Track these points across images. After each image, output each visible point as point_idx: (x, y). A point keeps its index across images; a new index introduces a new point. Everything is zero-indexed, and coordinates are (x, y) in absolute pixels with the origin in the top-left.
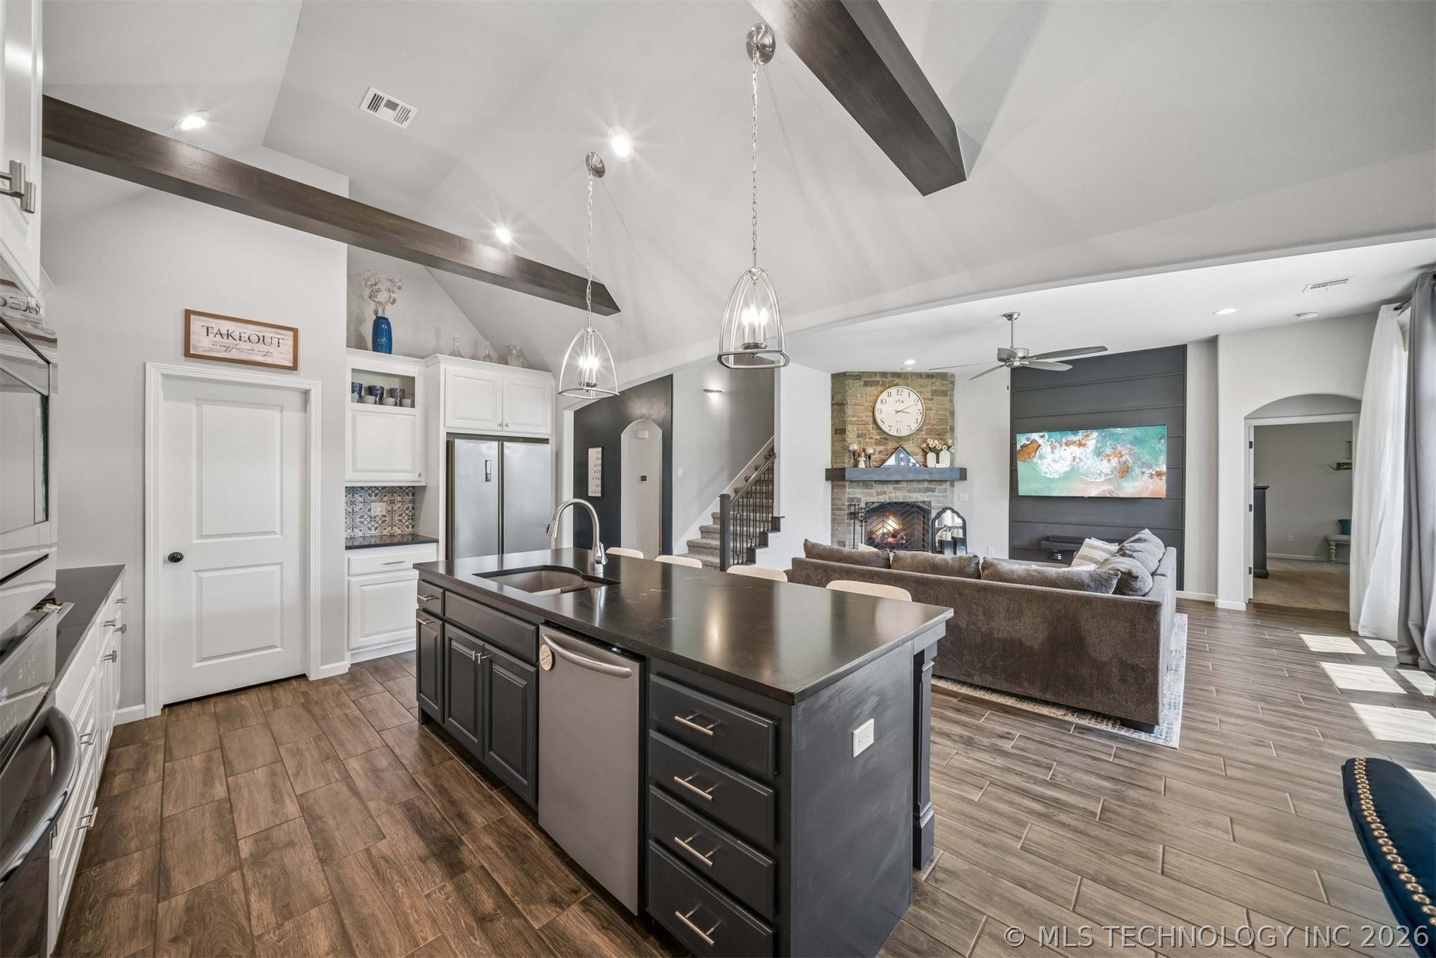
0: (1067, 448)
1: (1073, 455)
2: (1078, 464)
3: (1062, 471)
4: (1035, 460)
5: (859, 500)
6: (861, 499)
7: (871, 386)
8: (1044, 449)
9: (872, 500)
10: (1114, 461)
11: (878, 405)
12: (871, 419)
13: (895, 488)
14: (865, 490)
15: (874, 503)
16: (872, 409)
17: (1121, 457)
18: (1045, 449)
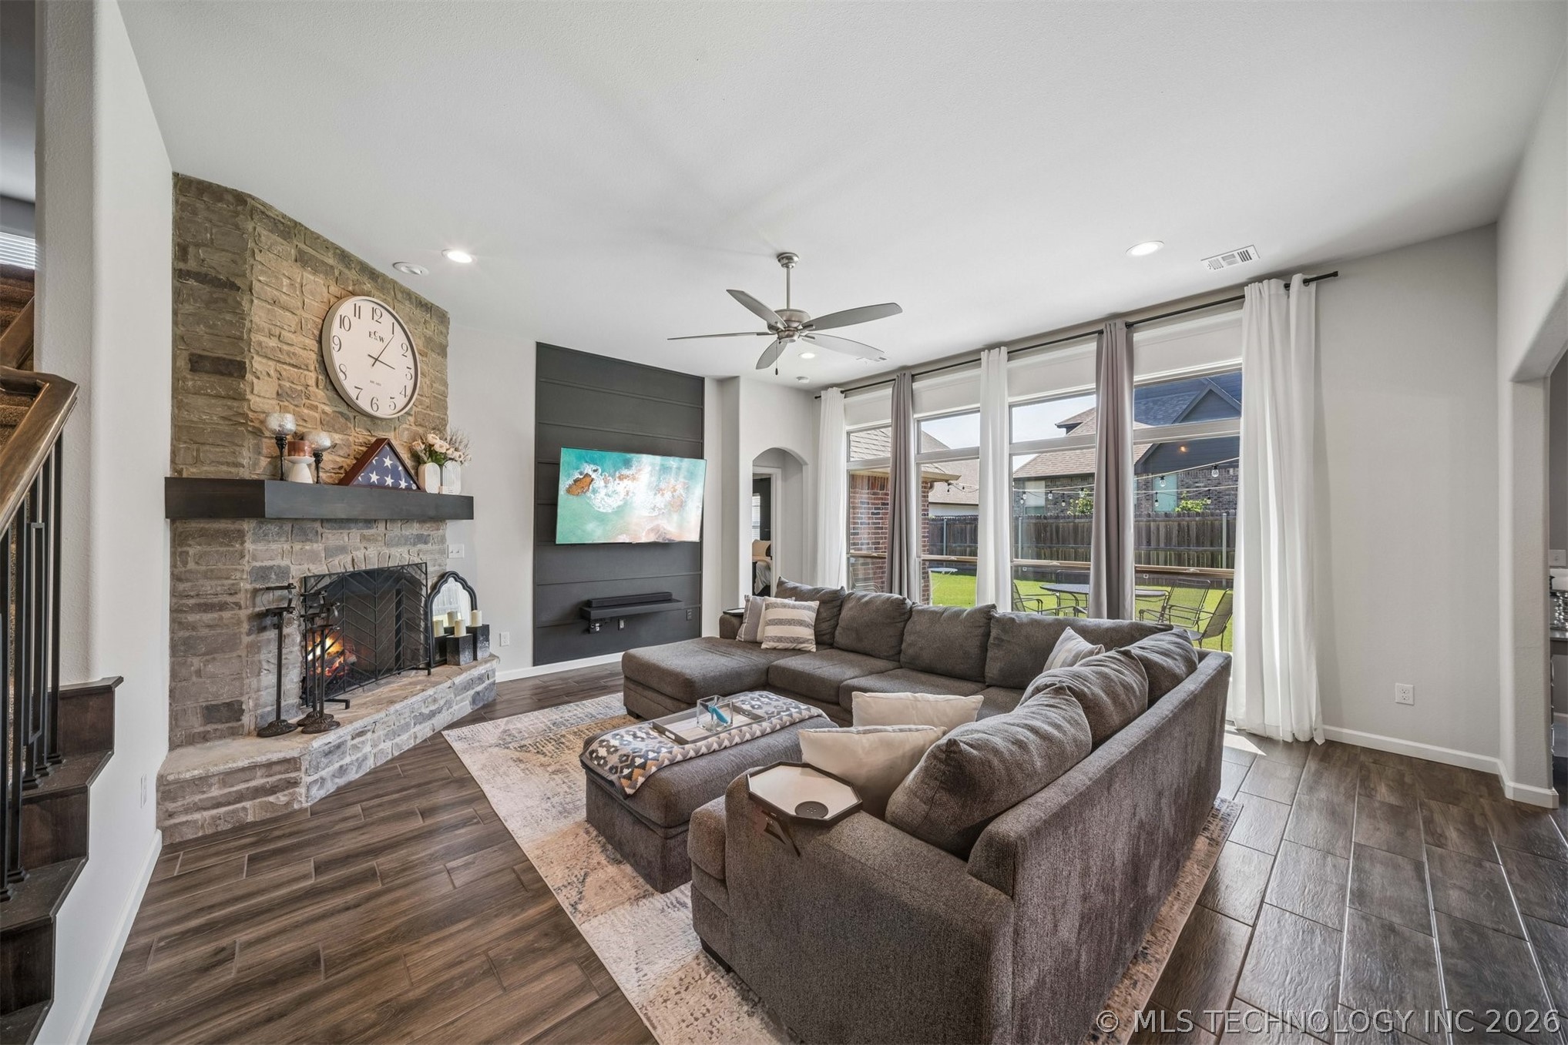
0: (621, 482)
1: (627, 489)
2: (631, 497)
3: (615, 505)
4: (589, 494)
5: (284, 572)
6: (288, 568)
7: (315, 271)
8: (597, 483)
9: (320, 569)
10: (668, 495)
11: (336, 330)
12: (314, 356)
13: (363, 538)
14: (297, 547)
15: (324, 576)
16: (317, 333)
17: (675, 491)
18: (599, 483)
